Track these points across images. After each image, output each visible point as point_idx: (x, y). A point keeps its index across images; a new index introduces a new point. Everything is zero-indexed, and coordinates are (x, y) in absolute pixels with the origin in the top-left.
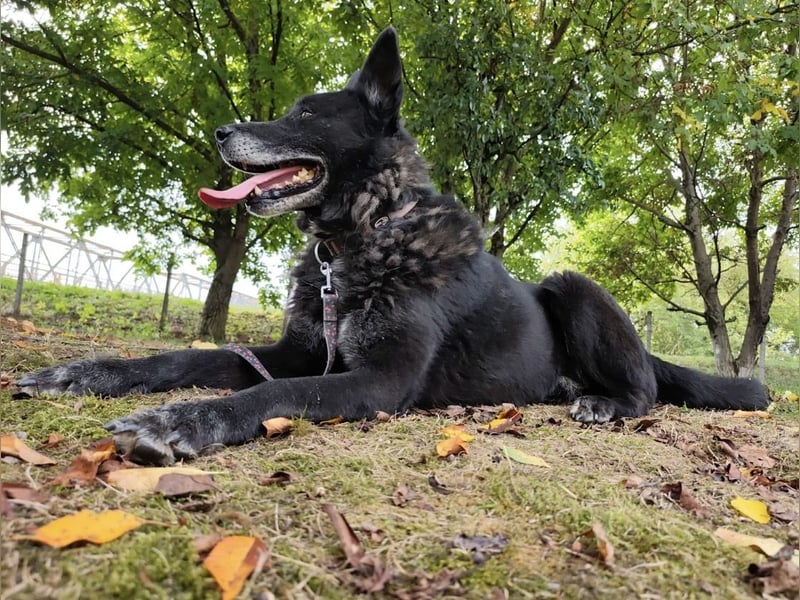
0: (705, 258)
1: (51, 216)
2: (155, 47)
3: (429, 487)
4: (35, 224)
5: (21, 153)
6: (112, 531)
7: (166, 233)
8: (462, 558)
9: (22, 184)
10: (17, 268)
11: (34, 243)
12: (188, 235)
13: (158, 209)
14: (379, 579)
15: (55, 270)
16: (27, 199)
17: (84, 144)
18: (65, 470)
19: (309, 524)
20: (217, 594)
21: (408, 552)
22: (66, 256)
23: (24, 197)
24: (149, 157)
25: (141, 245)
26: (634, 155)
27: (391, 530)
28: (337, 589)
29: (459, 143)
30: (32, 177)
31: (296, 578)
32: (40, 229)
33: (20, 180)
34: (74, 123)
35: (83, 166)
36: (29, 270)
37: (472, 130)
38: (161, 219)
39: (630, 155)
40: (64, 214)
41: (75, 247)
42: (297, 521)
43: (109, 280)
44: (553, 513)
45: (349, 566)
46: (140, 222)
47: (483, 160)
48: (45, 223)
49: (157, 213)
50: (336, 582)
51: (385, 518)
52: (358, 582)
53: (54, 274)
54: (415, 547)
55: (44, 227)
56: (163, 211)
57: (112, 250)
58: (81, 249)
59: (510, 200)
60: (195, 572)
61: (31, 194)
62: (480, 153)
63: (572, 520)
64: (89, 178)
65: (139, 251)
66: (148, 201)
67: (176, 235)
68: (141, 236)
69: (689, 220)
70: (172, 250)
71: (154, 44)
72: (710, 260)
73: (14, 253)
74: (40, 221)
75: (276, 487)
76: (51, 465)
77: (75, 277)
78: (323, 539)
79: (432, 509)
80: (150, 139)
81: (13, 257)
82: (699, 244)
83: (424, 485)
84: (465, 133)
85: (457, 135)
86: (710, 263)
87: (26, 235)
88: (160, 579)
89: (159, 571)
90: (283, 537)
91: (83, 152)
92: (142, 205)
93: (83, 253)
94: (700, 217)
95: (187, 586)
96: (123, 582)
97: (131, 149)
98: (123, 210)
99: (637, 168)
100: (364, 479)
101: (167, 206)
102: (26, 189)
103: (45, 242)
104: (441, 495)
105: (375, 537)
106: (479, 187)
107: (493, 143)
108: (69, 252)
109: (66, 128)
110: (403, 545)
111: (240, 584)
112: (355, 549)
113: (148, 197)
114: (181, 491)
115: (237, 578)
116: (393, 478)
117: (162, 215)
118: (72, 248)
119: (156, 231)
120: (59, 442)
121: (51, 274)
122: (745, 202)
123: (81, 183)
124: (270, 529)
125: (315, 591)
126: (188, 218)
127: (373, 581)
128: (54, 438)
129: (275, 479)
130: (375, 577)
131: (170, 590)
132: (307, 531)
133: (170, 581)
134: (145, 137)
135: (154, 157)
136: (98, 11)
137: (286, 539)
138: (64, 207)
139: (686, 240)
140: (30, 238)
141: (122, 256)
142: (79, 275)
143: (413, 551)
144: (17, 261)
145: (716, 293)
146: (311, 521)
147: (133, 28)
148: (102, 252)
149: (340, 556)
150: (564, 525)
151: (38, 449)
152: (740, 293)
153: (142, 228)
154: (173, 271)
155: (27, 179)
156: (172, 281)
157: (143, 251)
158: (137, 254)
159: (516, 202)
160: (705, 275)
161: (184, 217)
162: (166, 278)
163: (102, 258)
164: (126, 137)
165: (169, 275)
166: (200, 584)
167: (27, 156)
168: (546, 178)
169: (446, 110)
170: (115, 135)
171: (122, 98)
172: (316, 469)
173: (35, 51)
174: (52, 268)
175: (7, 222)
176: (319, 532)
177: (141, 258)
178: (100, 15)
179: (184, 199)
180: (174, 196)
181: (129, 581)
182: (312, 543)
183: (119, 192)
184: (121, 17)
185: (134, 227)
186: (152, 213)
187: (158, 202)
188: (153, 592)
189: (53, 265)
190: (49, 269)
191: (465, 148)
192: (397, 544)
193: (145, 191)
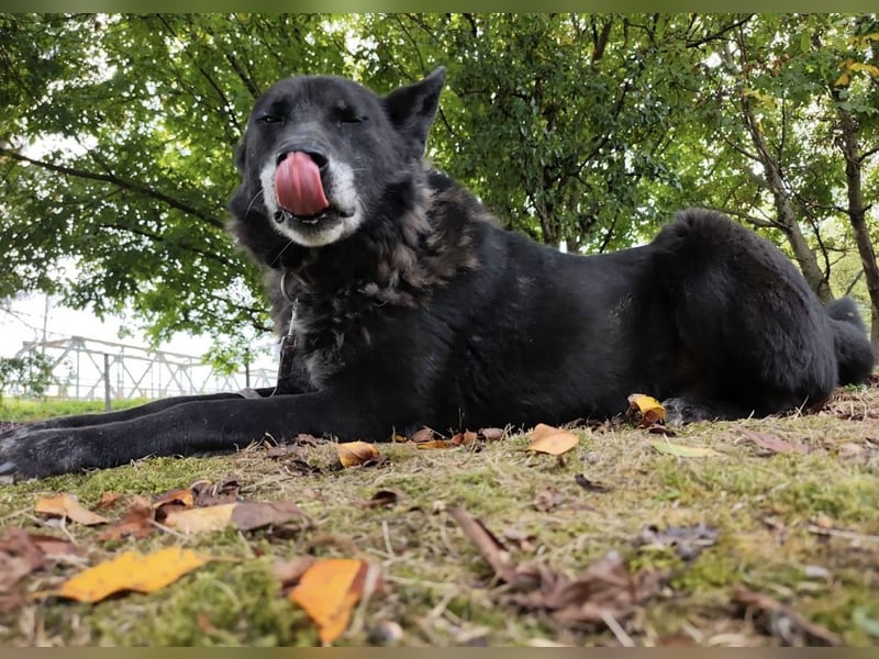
0: (808, 255)
1: (128, 332)
2: (197, 151)
3: (579, 488)
4: (114, 345)
5: (89, 278)
6: (165, 574)
7: (237, 330)
8: (660, 556)
9: (96, 306)
10: (104, 390)
11: (116, 364)
12: (259, 327)
13: (227, 308)
14: (551, 590)
15: (140, 386)
16: (103, 319)
17: (146, 256)
18: (117, 524)
19: (431, 542)
20: (313, 633)
21: (578, 559)
22: (147, 371)
23: (99, 318)
24: (209, 257)
25: (215, 346)
26: (705, 160)
27: (546, 536)
28: (492, 612)
29: (516, 173)
30: (103, 297)
31: (428, 601)
32: (120, 348)
33: (93, 303)
34: (134, 238)
35: (149, 278)
36: (116, 390)
37: (527, 157)
38: (231, 317)
39: (701, 161)
40: (140, 329)
41: (155, 360)
42: (414, 539)
43: (192, 386)
44: (766, 491)
45: (501, 582)
46: (212, 324)
47: (545, 188)
48: (123, 342)
49: (226, 312)
50: (487, 603)
51: (533, 523)
52: (520, 598)
53: (140, 390)
54: (586, 551)
55: (123, 346)
56: (232, 308)
57: (191, 358)
58: (160, 362)
59: (581, 224)
60: (277, 606)
61: (105, 314)
62: (541, 180)
63: (797, 495)
64: (155, 289)
65: (215, 351)
66: (215, 301)
67: (248, 330)
68: (214, 337)
69: (782, 216)
70: (246, 346)
71: (194, 148)
72: (815, 254)
73: (99, 376)
74: (118, 341)
75: (380, 509)
76: (103, 524)
77: (160, 390)
78: (454, 557)
79: (593, 510)
80: (208, 240)
81: (100, 380)
82: (798, 239)
83: (570, 487)
84: (520, 161)
85: (512, 165)
86: (816, 258)
87: (106, 355)
88: (228, 624)
89: (226, 613)
90: (399, 559)
91: (147, 264)
92: (210, 306)
93: (163, 365)
94: (794, 209)
95: (268, 628)
96: (173, 631)
97: (191, 253)
98: (193, 314)
99: (711, 173)
100: (490, 490)
101: (234, 303)
102: (98, 311)
103: (125, 360)
104: (598, 495)
105: (526, 545)
106: (545, 216)
107: (552, 168)
108: (151, 366)
109: (127, 245)
110: (570, 551)
111: (345, 617)
112: (504, 556)
113: (215, 297)
114: (259, 522)
115: (341, 610)
116: (528, 486)
117: (231, 313)
118: (152, 361)
119: (228, 329)
120: (115, 500)
121: (137, 391)
122: (842, 186)
123: (150, 296)
124: (381, 553)
125: (460, 616)
126: (257, 311)
127: (544, 594)
128: (110, 496)
129: (378, 501)
130: (544, 588)
131: (243, 636)
132: (431, 551)
133: (243, 624)
134: (201, 239)
135: (215, 256)
136: (138, 128)
137: (403, 562)
138: (139, 322)
139: (783, 238)
140: (111, 359)
141: (199, 361)
142: (163, 388)
143: (584, 557)
144: (103, 383)
145: (829, 289)
146: (434, 539)
147: (173, 137)
148: (181, 361)
149: (485, 573)
150: (786, 502)
151: (92, 510)
152: (855, 287)
153: (215, 329)
154: (251, 367)
155: (99, 301)
156: (251, 378)
157: (219, 351)
158: (214, 356)
159: (589, 224)
160: (813, 272)
161: (252, 311)
162: (245, 376)
163: (182, 367)
164: (184, 241)
165: (247, 372)
166: (285, 623)
167: (95, 278)
168: (616, 192)
169: (496, 142)
170: (172, 242)
171: (174, 204)
172: (427, 489)
173: (86, 175)
174: (137, 384)
175: (88, 348)
176: (447, 549)
177: (218, 358)
178: (141, 131)
179: (249, 293)
180: (239, 292)
181: (182, 629)
182: (441, 562)
183: (186, 297)
184: (161, 129)
185: (207, 330)
186: (221, 312)
187: (226, 301)
188: (216, 640)
189: (137, 381)
190: (134, 386)
191: (523, 177)
192: (561, 551)
193: (211, 291)
